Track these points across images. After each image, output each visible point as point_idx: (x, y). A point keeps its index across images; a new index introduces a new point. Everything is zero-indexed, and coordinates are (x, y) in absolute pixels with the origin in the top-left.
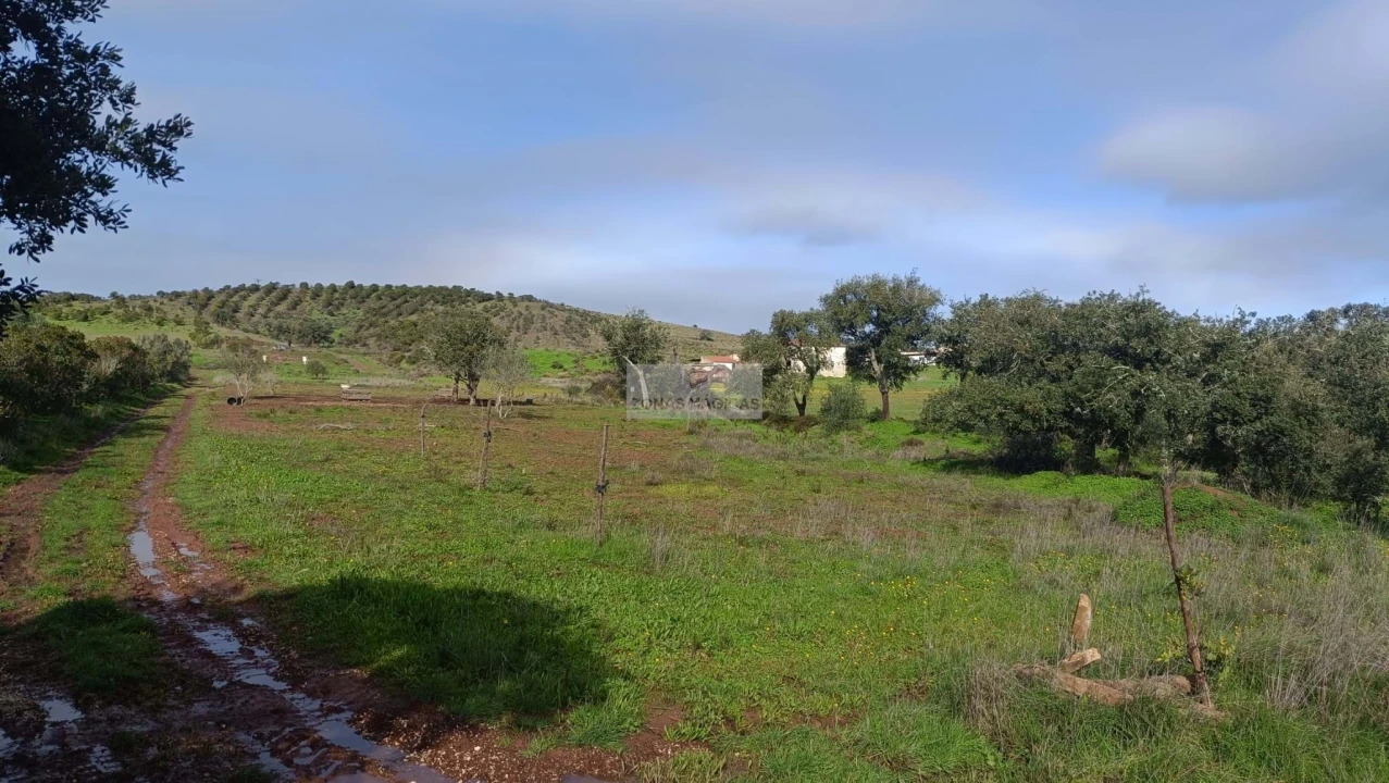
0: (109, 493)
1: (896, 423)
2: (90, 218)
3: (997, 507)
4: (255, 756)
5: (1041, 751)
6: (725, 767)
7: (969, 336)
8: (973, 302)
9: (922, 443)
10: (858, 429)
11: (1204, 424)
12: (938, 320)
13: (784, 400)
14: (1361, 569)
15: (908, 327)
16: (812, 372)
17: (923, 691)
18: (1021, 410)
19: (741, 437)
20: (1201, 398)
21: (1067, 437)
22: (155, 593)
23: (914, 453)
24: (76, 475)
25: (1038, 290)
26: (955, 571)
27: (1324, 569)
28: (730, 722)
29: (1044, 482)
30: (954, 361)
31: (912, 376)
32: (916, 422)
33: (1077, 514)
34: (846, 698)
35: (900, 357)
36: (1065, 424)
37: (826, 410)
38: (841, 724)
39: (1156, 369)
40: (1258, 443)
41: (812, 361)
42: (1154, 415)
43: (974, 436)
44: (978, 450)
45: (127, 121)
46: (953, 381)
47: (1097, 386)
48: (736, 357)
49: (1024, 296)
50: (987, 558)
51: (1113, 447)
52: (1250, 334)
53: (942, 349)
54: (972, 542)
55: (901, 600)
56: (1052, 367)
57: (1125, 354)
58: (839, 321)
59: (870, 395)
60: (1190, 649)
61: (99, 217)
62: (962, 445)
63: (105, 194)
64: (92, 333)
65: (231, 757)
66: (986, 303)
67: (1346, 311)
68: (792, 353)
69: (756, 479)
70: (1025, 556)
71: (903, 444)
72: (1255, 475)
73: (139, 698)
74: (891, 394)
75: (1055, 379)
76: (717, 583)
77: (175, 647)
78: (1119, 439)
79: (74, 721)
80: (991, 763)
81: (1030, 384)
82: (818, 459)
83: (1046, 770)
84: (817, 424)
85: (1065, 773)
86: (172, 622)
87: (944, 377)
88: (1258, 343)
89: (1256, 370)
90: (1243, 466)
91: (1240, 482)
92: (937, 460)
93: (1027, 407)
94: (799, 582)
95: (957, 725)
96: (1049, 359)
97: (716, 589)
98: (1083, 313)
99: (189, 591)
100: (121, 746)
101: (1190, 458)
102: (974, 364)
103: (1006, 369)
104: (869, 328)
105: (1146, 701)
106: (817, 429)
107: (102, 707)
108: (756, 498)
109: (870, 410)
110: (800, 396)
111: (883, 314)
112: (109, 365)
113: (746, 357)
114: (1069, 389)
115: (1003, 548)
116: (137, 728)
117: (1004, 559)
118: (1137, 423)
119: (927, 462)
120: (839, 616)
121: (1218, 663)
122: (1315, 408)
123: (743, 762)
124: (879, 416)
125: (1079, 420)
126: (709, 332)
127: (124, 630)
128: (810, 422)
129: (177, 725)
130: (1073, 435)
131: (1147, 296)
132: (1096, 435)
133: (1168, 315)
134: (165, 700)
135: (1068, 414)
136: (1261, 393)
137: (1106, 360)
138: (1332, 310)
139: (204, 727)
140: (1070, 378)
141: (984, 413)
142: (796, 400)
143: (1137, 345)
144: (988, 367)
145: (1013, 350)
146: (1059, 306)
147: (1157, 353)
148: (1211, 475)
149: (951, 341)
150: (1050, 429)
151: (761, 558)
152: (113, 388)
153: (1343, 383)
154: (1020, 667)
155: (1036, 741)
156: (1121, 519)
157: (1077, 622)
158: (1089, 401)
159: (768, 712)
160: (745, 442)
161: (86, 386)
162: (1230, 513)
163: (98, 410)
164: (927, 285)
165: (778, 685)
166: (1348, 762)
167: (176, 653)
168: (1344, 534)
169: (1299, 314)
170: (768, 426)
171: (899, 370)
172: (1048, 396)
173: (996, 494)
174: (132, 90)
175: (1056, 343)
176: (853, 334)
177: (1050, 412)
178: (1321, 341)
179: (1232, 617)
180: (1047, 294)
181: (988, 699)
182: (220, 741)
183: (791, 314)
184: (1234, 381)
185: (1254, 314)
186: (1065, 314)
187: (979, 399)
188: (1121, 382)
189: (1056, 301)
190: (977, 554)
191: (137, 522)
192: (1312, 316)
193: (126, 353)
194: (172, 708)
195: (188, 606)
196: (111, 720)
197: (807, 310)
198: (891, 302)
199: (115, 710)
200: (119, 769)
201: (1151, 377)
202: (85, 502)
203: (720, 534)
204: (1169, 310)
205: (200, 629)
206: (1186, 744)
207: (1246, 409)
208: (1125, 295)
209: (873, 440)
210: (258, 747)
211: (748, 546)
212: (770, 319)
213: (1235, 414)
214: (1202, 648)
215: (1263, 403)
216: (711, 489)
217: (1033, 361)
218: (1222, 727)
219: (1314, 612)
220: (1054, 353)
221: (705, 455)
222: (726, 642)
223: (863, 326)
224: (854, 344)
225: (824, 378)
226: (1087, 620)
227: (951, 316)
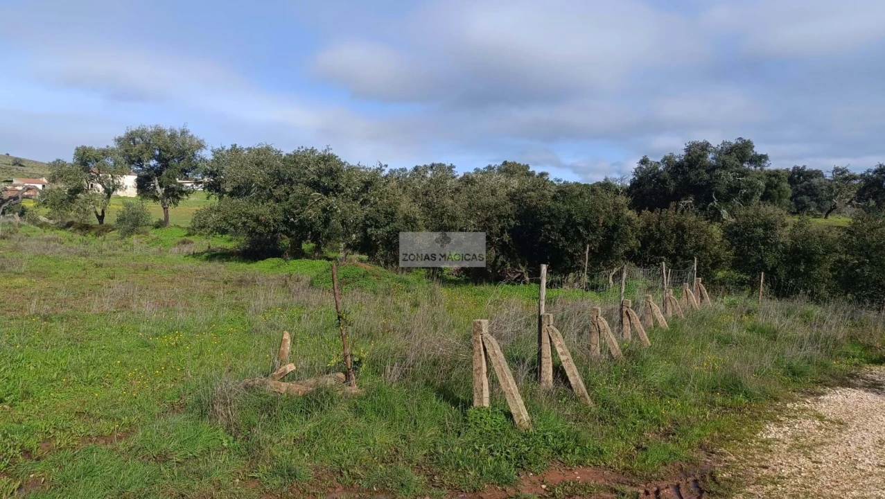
1: (174, 229)
3: (241, 282)
5: (257, 431)
6: (20, 488)
7: (224, 171)
8: (226, 149)
9: (192, 242)
10: (146, 233)
11: (362, 228)
12: (203, 160)
13: (86, 212)
14: (433, 303)
15: (181, 163)
16: (109, 193)
17: (183, 406)
18: (257, 220)
19: (48, 241)
20: (358, 213)
21: (286, 237)
23: (186, 249)
25: (268, 144)
26: (210, 324)
27: (416, 305)
28: (27, 453)
29: (271, 265)
30: (214, 187)
31: (185, 197)
32: (188, 228)
33: (290, 283)
34: (125, 420)
35: (176, 183)
36: (284, 228)
37: (121, 220)
38: (119, 438)
39: (336, 196)
40: (388, 238)
41: (109, 183)
42: (335, 223)
43: (228, 236)
44: (230, 246)
46: (214, 200)
47: (303, 205)
48: (45, 180)
49: (260, 147)
50: (232, 315)
51: (312, 242)
52: (386, 177)
53: (206, 179)
54: (223, 305)
55: (171, 347)
56: (277, 193)
57: (319, 186)
58: (130, 156)
59: (154, 210)
60: (346, 357)
62: (220, 243)
66: (235, 150)
67: (432, 167)
68: (92, 178)
69: (61, 272)
70: (256, 312)
71: (179, 243)
72: (386, 256)
74: (171, 209)
75: (278, 201)
76: (21, 351)
78: (315, 238)
80: (225, 444)
81: (263, 203)
82: (114, 255)
83: (259, 442)
84: (113, 230)
85: (271, 442)
87: (208, 198)
88: (388, 182)
89: (387, 198)
90: (381, 251)
91: (378, 261)
92: (202, 253)
93: (261, 218)
94: (92, 344)
95: (205, 425)
96: (275, 188)
97: (20, 356)
98: (294, 159)
101: (353, 247)
102: (228, 190)
103: (247, 193)
104: (153, 163)
105: (319, 390)
106: (114, 234)
108: (59, 285)
109: (155, 220)
110: (99, 211)
111: (163, 153)
113: (53, 180)
114: (287, 207)
115: (243, 308)
117: (243, 314)
118: (325, 227)
119: (195, 255)
120: (124, 364)
121: (359, 363)
122: (415, 219)
123: (36, 480)
124: (160, 225)
125: (292, 226)
126: (21, 160)
128: (109, 228)
130: (289, 235)
131: (331, 152)
132: (302, 235)
133: (343, 164)
135: (286, 222)
136: (389, 210)
137: (308, 190)
138: (425, 166)
140: (287, 200)
141: (233, 221)
142: (96, 212)
143: (325, 181)
144: (237, 192)
145: (252, 182)
146: (281, 155)
147: (337, 186)
148: (365, 257)
149: (212, 174)
150: (275, 232)
151: (60, 329)
153: (429, 206)
154: (247, 380)
155: (254, 426)
156: (315, 284)
157: (282, 349)
158: (298, 214)
159: (61, 440)
160: (52, 244)
162: (372, 278)
164: (195, 136)
165: (71, 420)
166: (419, 406)
168: (426, 286)
169: (410, 168)
170: (74, 232)
171: (176, 193)
172: (274, 211)
173: (241, 273)
175: (279, 178)
176: (141, 166)
177: (275, 221)
178: (420, 182)
179: (371, 336)
180: (274, 147)
181: (226, 404)
183: (91, 149)
184: (376, 203)
185: (386, 166)
186: (284, 160)
187: (230, 213)
188: (316, 203)
189: (279, 152)
190: (226, 313)
192: (416, 169)
197: (104, 147)
198: (169, 145)
201: (333, 200)
203: (26, 314)
204: (343, 161)
206: (341, 411)
207: (382, 219)
208: (320, 151)
209: (157, 241)
211: (51, 321)
212: (73, 152)
213: (377, 222)
214: (352, 355)
215: (390, 216)
216: (19, 281)
217: (265, 188)
218: (360, 398)
219: (409, 328)
220: (278, 184)
221: (16, 255)
222: (27, 394)
223: (148, 161)
224: (142, 173)
225: (119, 197)
226: (287, 347)
227: (212, 157)
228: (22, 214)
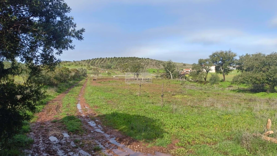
0: (73, 97)
1: (227, 82)
2: (69, 48)
3: (250, 100)
4: (98, 145)
5: (258, 152)
6: (188, 152)
7: (243, 63)
8: (244, 55)
9: (233, 86)
10: (218, 83)
12: (236, 60)
13: (202, 78)
15: (229, 61)
16: (207, 72)
17: (232, 139)
18: (256, 79)
19: (192, 85)
21: (267, 85)
22: (81, 115)
23: (231, 88)
24: (68, 94)
26: (240, 113)
28: (189, 143)
29: (262, 94)
30: (240, 68)
31: (230, 72)
32: (231, 82)
33: (270, 102)
34: (214, 139)
35: (227, 68)
36: (267, 81)
37: (211, 80)
38: (213, 144)
41: (207, 69)
43: (245, 84)
44: (246, 88)
45: (74, 30)
46: (240, 73)
47: (275, 73)
48: (191, 69)
49: (256, 54)
50: (247, 111)
53: (237, 66)
54: (244, 107)
55: (227, 120)
56: (263, 69)
58: (213, 61)
59: (221, 76)
61: (70, 47)
62: (242, 87)
63: (71, 43)
64: (70, 68)
65: (94, 145)
66: (247, 56)
68: (203, 68)
69: (195, 94)
70: (256, 111)
71: (228, 87)
73: (79, 133)
74: (226, 76)
75: (264, 72)
76: (186, 115)
77: (85, 125)
79: (68, 137)
80: (247, 154)
81: (258, 73)
82: (209, 90)
84: (209, 82)
86: (84, 120)
87: (238, 72)
92: (236, 90)
93: (257, 78)
94: (204, 115)
95: (239, 146)
96: (263, 67)
97: (186, 116)
98: (270, 57)
99: (87, 114)
100: (76, 142)
102: (245, 69)
103: (252, 70)
104: (220, 62)
106: (209, 84)
107: (73, 135)
108: (195, 98)
109: (221, 79)
110: (205, 77)
111: (223, 59)
112: (73, 74)
113: (193, 69)
114: (268, 74)
115: (251, 109)
116: (78, 139)
117: (252, 111)
119: (234, 91)
120: (213, 123)
123: (191, 151)
124: (223, 81)
125: (270, 81)
126: (185, 64)
127: (76, 121)
128: (207, 82)
129: (85, 139)
130: (269, 84)
132: (274, 84)
134: (83, 134)
139: (90, 139)
140: (268, 72)
141: (247, 80)
142: (204, 77)
144: (248, 69)
145: (254, 66)
146: (265, 56)
149: (239, 64)
150: (263, 83)
151: (196, 110)
152: (74, 78)
154: (254, 134)
155: (257, 150)
157: (268, 125)
158: (273, 77)
159: (197, 141)
160: (193, 87)
161: (69, 78)
163: (71, 82)
164: (233, 52)
165: (199, 136)
167: (85, 126)
170: (198, 83)
171: (227, 71)
172: (263, 75)
173: (250, 97)
174: (75, 25)
175: (264, 64)
176: (216, 63)
177: (263, 79)
180: (262, 53)
181: (246, 141)
182: (92, 142)
183: (202, 60)
186: (266, 57)
187: (246, 77)
189: (264, 55)
190: (245, 110)
191: (78, 102)
193: (76, 71)
194: (84, 135)
195: (87, 117)
196: (74, 137)
197: (206, 58)
198: (225, 56)
199: (75, 135)
200: (76, 146)
202: (69, 98)
203: (187, 105)
205: (89, 121)
209: (221, 86)
210: (99, 143)
211: (193, 108)
212: (198, 61)
216: (185, 96)
217: (259, 68)
220: (264, 66)
221: (184, 89)
222: (188, 127)
223: (219, 61)
224: (217, 65)
225: (210, 73)
226: (270, 124)
227: (239, 59)
228: (185, 79)
